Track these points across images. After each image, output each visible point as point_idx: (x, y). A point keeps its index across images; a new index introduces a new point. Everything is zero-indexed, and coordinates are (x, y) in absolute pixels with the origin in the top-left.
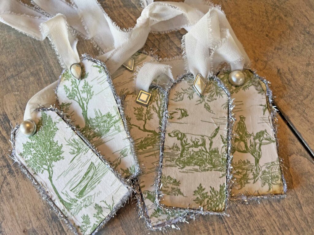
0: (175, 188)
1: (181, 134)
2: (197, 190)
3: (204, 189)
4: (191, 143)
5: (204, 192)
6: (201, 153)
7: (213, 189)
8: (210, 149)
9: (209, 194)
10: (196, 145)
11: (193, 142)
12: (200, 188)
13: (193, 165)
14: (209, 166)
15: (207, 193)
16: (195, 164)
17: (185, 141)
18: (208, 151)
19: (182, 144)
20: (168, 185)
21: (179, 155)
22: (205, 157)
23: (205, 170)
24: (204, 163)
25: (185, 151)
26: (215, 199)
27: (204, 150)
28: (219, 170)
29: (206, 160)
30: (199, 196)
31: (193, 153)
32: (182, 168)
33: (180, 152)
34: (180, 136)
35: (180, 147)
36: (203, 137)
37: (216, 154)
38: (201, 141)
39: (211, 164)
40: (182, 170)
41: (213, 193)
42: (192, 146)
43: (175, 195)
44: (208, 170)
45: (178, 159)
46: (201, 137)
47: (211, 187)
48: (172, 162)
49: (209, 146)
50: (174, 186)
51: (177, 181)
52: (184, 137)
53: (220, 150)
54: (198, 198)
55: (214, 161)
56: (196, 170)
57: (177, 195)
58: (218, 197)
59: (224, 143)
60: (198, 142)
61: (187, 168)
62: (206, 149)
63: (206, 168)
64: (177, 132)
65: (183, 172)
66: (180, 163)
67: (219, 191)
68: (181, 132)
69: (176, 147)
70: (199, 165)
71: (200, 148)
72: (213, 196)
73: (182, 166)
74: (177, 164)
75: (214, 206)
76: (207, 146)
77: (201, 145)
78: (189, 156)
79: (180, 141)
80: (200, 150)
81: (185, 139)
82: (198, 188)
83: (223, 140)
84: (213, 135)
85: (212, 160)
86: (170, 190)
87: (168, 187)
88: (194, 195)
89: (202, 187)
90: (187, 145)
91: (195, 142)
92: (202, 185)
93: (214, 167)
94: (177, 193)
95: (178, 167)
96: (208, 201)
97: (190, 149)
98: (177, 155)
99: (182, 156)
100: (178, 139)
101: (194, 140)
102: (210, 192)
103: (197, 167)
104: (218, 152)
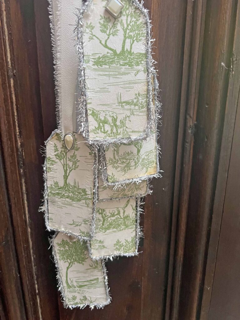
0: (101, 245)
1: (101, 210)
2: (116, 243)
3: (120, 242)
4: (110, 215)
5: (121, 243)
6: (117, 220)
7: (127, 241)
8: (123, 216)
9: (124, 244)
10: (113, 215)
11: (111, 214)
12: (118, 242)
13: (112, 228)
14: (123, 227)
15: (123, 243)
16: (114, 228)
17: (104, 214)
18: (122, 217)
19: (102, 217)
20: (96, 244)
21: (102, 224)
22: (120, 222)
23: (120, 230)
24: (120, 226)
25: (106, 221)
26: (129, 246)
27: (119, 217)
28: (130, 228)
29: (121, 223)
30: (117, 246)
31: (111, 221)
32: (104, 232)
33: (102, 222)
34: (100, 211)
35: (102, 219)
36: (118, 208)
37: (128, 218)
38: (116, 211)
39: (125, 225)
40: (104, 234)
41: (127, 243)
42: (110, 217)
43: (101, 249)
44: (122, 230)
45: (101, 227)
46: (117, 209)
47: (125, 240)
48: (97, 230)
49: (123, 214)
50: (100, 244)
51: (102, 241)
52: (103, 212)
53: (130, 215)
54: (117, 248)
55: (126, 223)
56: (115, 232)
57: (103, 249)
58: (130, 244)
59: (134, 210)
60: (115, 213)
61: (108, 231)
62: (120, 217)
63: (122, 229)
64: (98, 209)
65: (106, 234)
66: (102, 230)
67: (131, 241)
68: (101, 208)
69: (98, 220)
70: (116, 228)
71: (116, 216)
72: (127, 244)
73: (104, 231)
74: (100, 231)
75: (128, 250)
76: (122, 214)
77: (117, 215)
78: (108, 224)
79: (101, 215)
80: (116, 218)
81: (104, 213)
82: (117, 242)
83: (133, 208)
84: (125, 205)
85: (125, 223)
86: (97, 247)
87: (96, 246)
88: (114, 246)
89: (119, 241)
90: (106, 216)
91: (113, 213)
92: (119, 240)
93: (126, 227)
94: (103, 248)
95: (101, 232)
96: (124, 248)
97: (109, 219)
98: (100, 224)
99: (103, 224)
100: (99, 214)
101: (111, 212)
102: (125, 242)
103: (115, 229)
104: (130, 216)
